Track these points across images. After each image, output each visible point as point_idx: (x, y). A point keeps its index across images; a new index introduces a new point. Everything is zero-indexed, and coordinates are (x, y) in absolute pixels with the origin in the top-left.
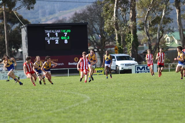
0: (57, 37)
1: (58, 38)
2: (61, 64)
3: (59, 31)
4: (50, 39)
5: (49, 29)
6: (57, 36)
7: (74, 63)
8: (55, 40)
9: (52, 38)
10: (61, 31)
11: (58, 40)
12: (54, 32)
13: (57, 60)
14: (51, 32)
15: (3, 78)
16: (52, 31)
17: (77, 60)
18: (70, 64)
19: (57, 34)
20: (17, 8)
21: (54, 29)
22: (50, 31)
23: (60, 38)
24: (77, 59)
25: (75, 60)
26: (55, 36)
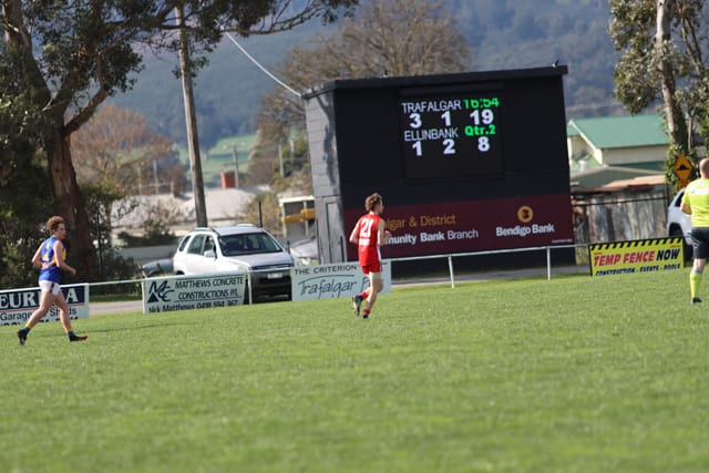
0: (448, 128)
1: (453, 132)
2: (468, 235)
3: (456, 105)
4: (421, 137)
5: (415, 99)
6: (448, 123)
7: (517, 228)
8: (442, 139)
9: (431, 134)
10: (463, 104)
11: (454, 139)
12: (438, 107)
13: (453, 217)
14: (425, 109)
15: (303, 292)
16: (431, 106)
17: (527, 217)
18: (500, 232)
19: (447, 116)
20: (294, 19)
21: (437, 98)
22: (421, 107)
23: (461, 132)
24: (526, 212)
25: (520, 214)
26: (441, 124)
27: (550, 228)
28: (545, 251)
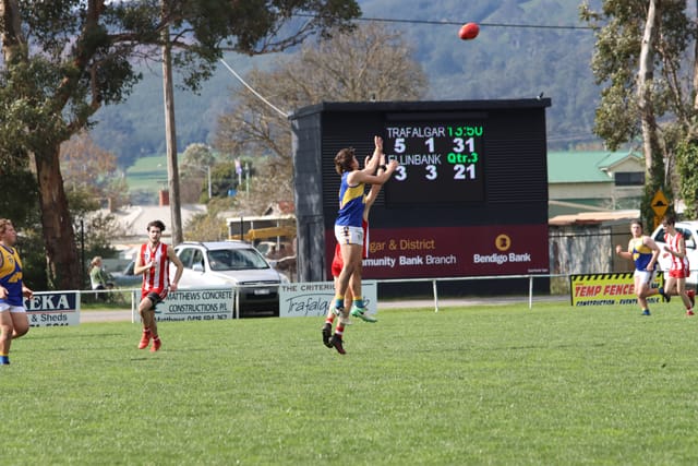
0: (431, 154)
1: (436, 159)
2: (446, 261)
3: (440, 132)
4: (404, 161)
5: (401, 124)
6: (432, 149)
7: (494, 256)
8: (425, 165)
9: (415, 160)
10: (447, 132)
11: (437, 165)
12: (422, 133)
13: (433, 242)
14: (410, 135)
15: (291, 309)
16: (415, 131)
17: (504, 245)
18: (478, 259)
19: (431, 142)
20: (285, 42)
21: (421, 124)
22: (406, 132)
23: (444, 159)
24: (504, 240)
26: (424, 150)
27: (526, 258)
28: (528, 279)
